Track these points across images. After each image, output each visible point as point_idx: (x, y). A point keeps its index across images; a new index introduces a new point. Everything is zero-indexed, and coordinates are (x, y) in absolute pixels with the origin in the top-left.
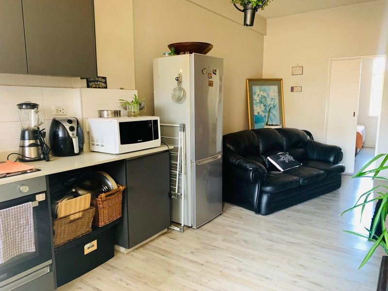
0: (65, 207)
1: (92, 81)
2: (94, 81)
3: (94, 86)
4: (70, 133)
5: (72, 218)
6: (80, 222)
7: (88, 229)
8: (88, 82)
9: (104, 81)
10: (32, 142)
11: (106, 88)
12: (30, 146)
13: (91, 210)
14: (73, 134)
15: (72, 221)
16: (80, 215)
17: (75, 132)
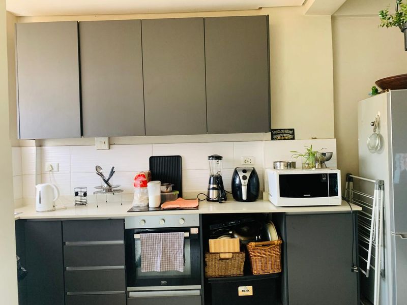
0: (214, 244)
1: (277, 134)
2: (279, 134)
3: (279, 138)
4: (243, 181)
5: (222, 256)
6: (230, 262)
7: (239, 272)
8: (272, 135)
9: (291, 132)
10: (215, 186)
11: (293, 138)
12: (214, 189)
13: (241, 255)
14: (245, 183)
15: (221, 259)
16: (230, 256)
17: (246, 181)
